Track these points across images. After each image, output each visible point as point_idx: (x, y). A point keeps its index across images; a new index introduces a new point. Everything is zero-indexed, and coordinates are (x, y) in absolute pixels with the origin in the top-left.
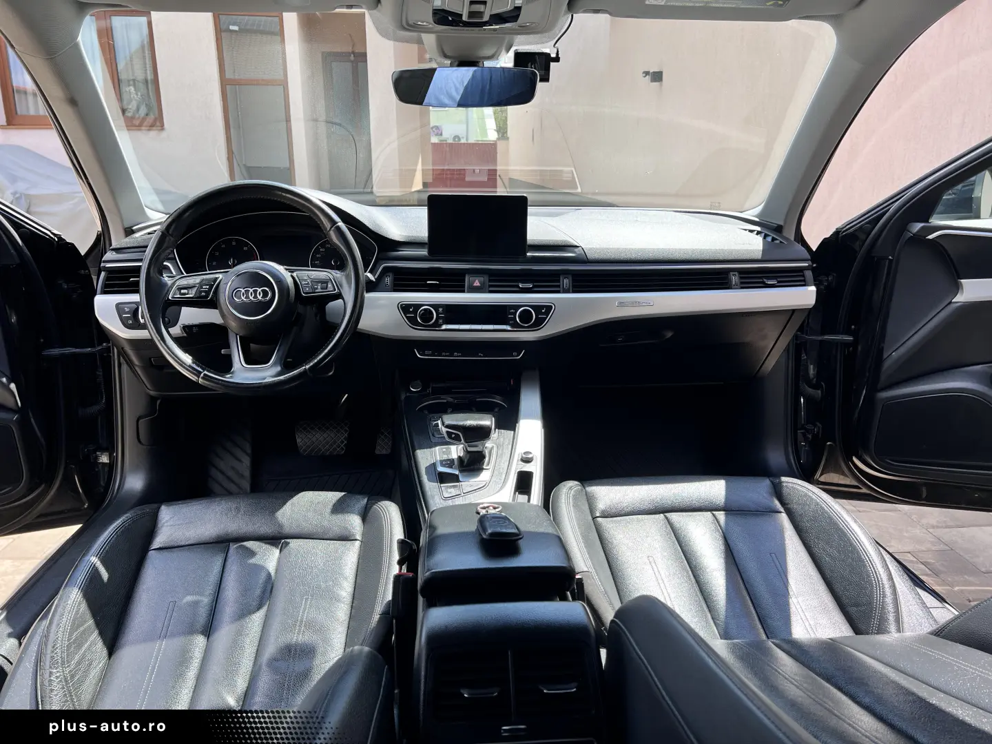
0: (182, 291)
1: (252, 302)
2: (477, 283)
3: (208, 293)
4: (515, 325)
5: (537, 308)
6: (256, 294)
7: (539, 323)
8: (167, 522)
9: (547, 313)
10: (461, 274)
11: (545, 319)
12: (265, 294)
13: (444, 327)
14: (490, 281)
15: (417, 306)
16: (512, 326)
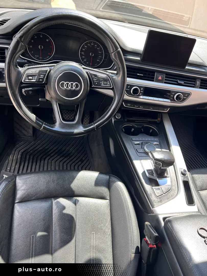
0: (30, 78)
1: (70, 90)
2: (160, 78)
3: (43, 79)
4: (173, 100)
5: (184, 94)
7: (184, 100)
10: (153, 72)
11: (186, 99)
12: (77, 86)
13: (141, 97)
14: (166, 77)
16: (171, 100)
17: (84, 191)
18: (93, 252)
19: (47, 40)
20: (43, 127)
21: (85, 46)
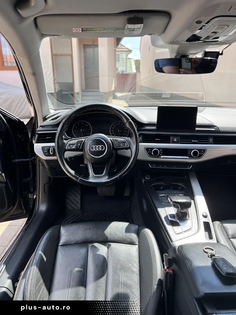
0: (71, 146)
1: (98, 151)
2: (175, 140)
3: (80, 146)
4: (191, 157)
5: (200, 150)
6: (99, 148)
7: (200, 156)
8: (64, 234)
9: (204, 152)
10: (169, 136)
11: (203, 154)
12: (102, 148)
13: (162, 157)
14: (180, 139)
15: (152, 149)
16: (189, 157)
17: (116, 238)
18: (121, 287)
19: (87, 125)
20: (79, 179)
21: (114, 126)
